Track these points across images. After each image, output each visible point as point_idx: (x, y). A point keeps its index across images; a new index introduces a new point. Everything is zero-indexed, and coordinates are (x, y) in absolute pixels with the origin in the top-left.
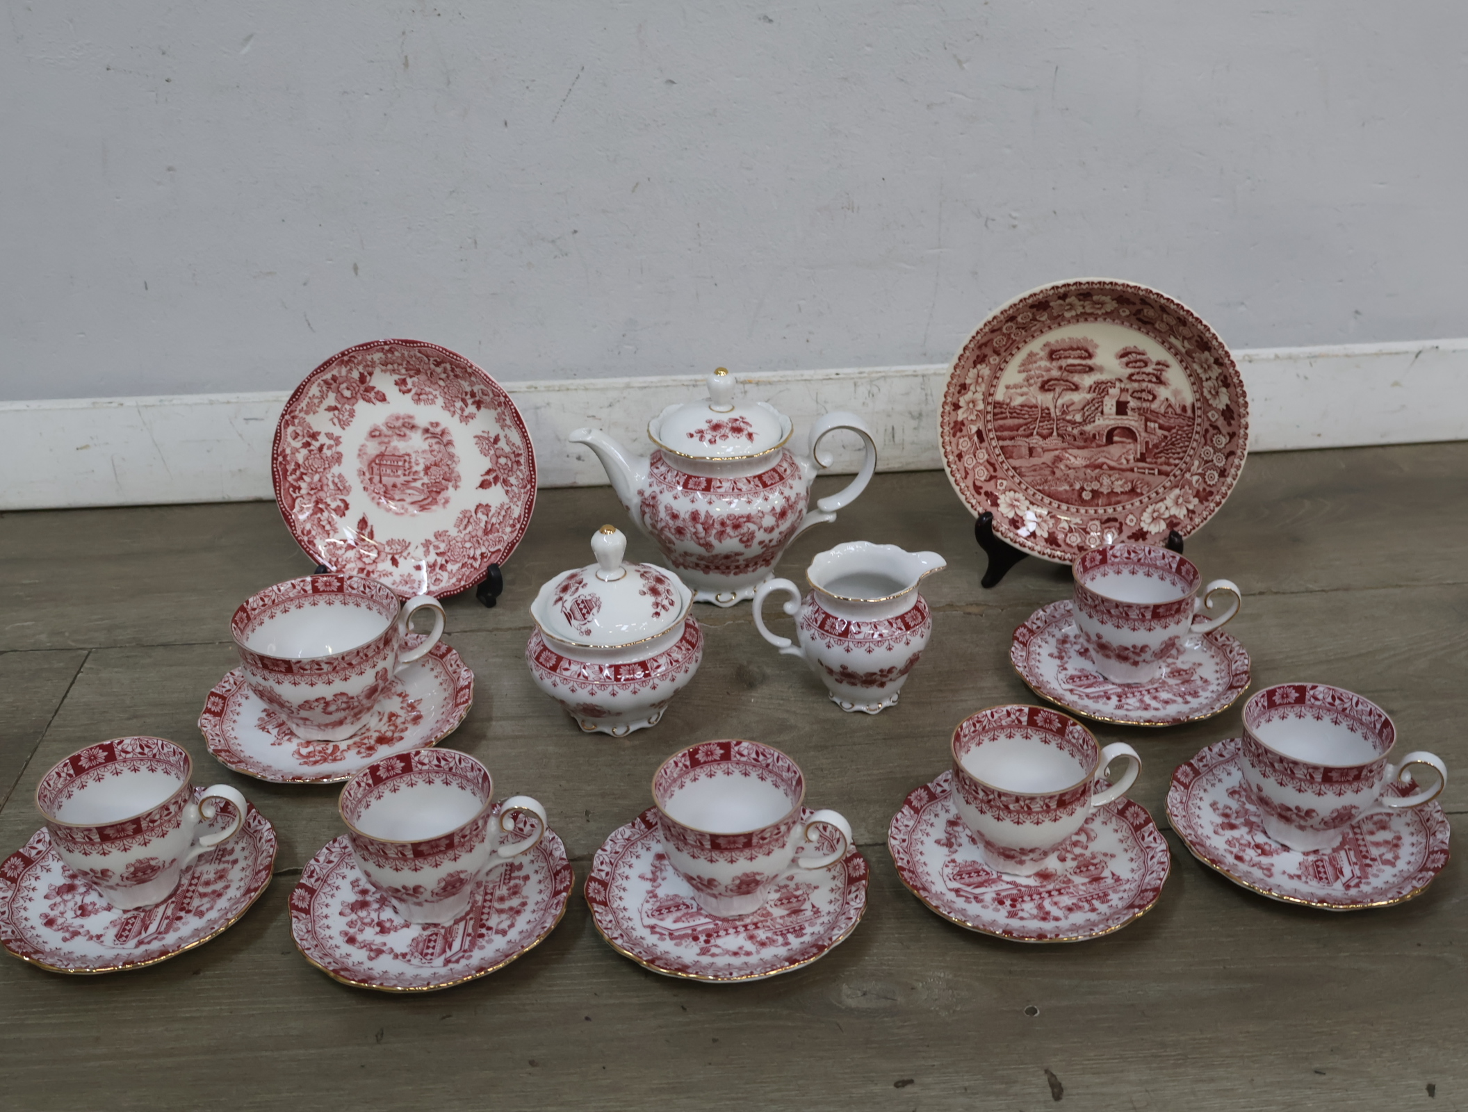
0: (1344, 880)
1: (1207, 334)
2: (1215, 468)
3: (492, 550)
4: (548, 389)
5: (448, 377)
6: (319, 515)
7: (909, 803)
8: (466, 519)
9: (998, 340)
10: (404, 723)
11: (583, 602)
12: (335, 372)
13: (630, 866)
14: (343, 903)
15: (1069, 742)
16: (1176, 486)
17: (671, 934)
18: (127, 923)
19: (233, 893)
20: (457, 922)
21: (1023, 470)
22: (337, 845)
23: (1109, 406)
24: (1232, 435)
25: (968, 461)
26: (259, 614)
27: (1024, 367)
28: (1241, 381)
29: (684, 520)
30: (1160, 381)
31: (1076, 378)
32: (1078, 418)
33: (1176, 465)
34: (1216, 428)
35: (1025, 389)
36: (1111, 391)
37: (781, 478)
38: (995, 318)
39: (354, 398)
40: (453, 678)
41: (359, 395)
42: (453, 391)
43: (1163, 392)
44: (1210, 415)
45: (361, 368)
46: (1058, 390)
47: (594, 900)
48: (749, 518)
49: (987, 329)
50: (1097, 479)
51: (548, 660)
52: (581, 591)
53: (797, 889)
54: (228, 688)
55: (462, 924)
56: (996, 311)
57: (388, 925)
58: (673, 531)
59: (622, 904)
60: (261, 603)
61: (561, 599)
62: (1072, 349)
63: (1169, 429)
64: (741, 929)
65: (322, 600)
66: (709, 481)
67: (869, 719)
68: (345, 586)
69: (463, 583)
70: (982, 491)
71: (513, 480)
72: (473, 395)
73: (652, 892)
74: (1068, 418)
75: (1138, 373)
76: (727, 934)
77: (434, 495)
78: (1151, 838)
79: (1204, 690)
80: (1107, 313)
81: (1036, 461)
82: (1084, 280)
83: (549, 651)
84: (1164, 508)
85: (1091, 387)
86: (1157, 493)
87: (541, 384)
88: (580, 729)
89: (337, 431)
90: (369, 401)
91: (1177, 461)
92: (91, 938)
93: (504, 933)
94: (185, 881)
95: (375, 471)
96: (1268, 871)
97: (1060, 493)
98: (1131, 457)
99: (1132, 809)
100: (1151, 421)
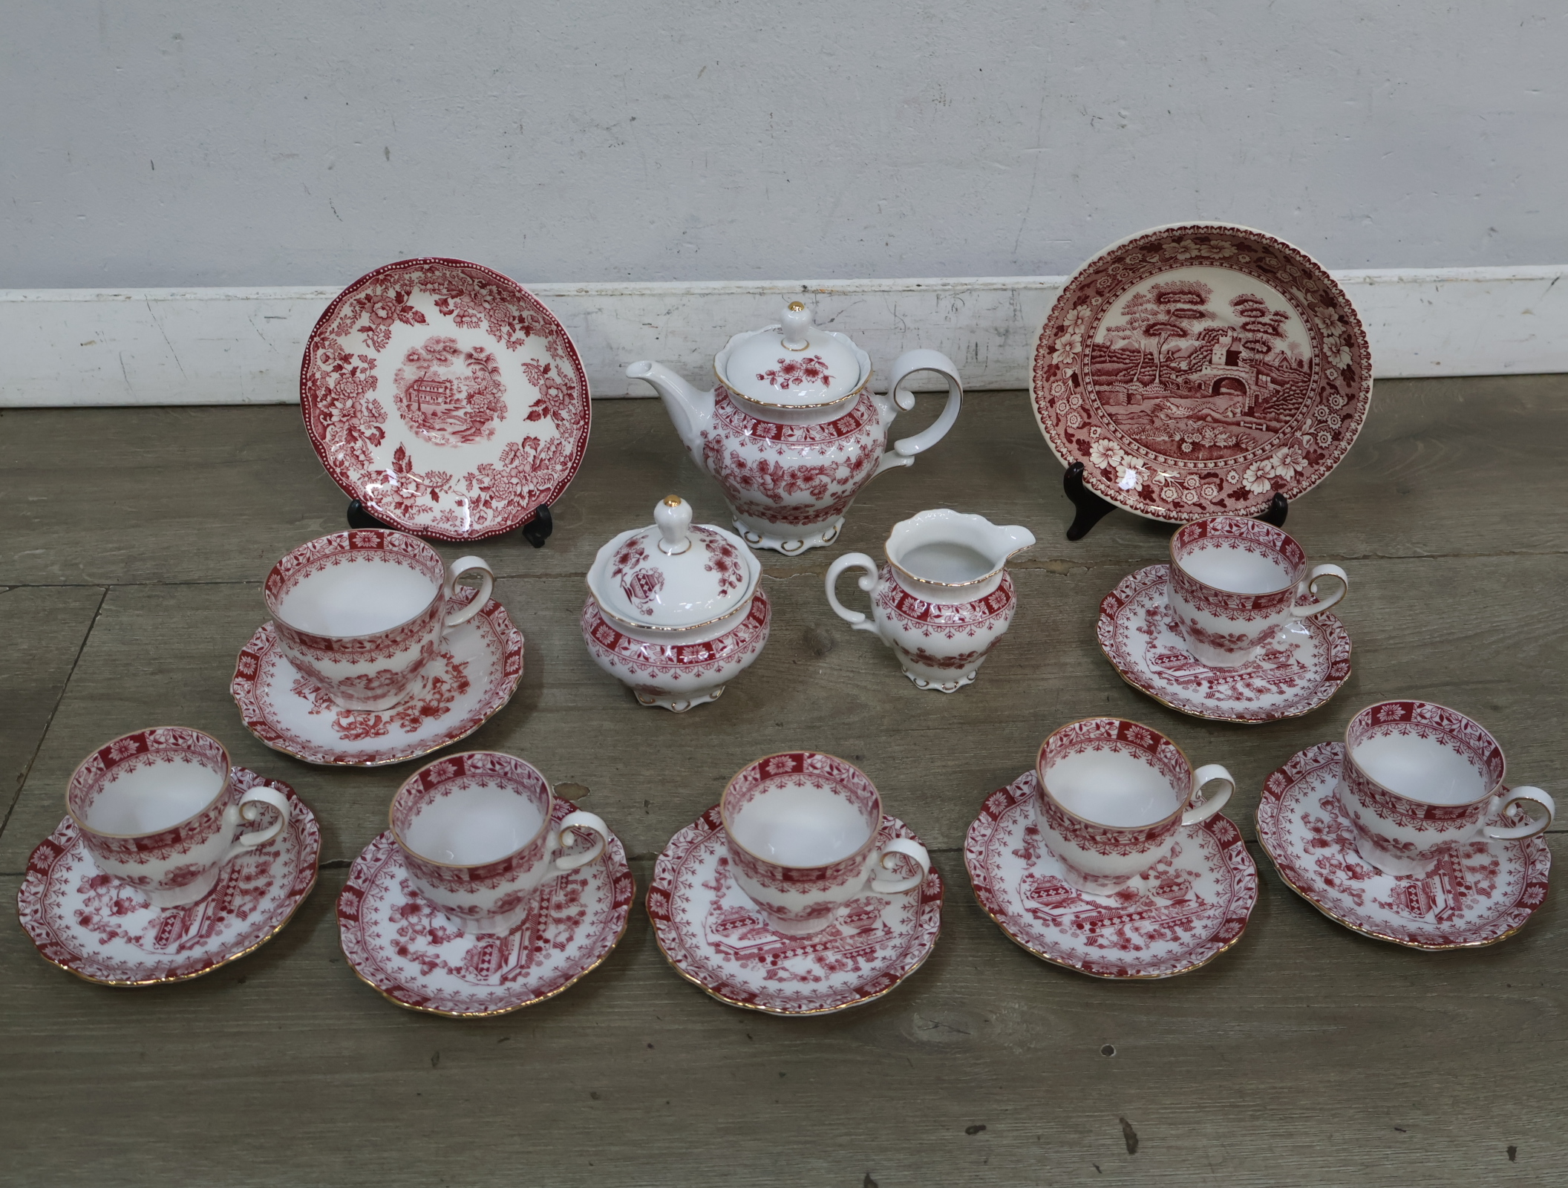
0: (1437, 911)
1: (1334, 291)
2: (1329, 429)
3: (541, 488)
4: (600, 293)
5: (494, 299)
6: (352, 444)
7: (986, 809)
8: (512, 453)
9: (1102, 281)
10: (449, 691)
11: (644, 577)
12: (369, 291)
13: (693, 872)
14: (393, 906)
15: (1160, 760)
16: (1285, 445)
17: (736, 954)
18: (167, 924)
19: (277, 891)
20: (512, 932)
21: (1119, 417)
22: (384, 840)
23: (1219, 355)
24: (1351, 397)
25: (1061, 407)
26: (294, 574)
27: (1128, 311)
28: (1366, 342)
29: (751, 470)
30: (1276, 333)
31: (1185, 324)
32: (1184, 366)
33: (1286, 422)
34: (1333, 387)
35: (1128, 333)
36: (1222, 339)
37: (858, 424)
38: (1101, 259)
39: (390, 318)
40: (501, 640)
41: (395, 315)
42: (499, 315)
43: (1278, 345)
44: (1328, 372)
45: (398, 287)
46: (1164, 335)
47: (656, 915)
48: (822, 470)
49: (1091, 270)
50: (1199, 431)
51: (605, 635)
52: (642, 564)
53: (868, 904)
54: (261, 645)
55: (518, 935)
56: (1103, 252)
57: (440, 933)
58: (738, 479)
59: (685, 917)
60: (296, 562)
61: (619, 571)
62: (1183, 292)
63: (1282, 384)
64: (809, 950)
65: (360, 557)
66: (780, 428)
67: (944, 698)
68: (385, 543)
69: (509, 523)
70: (1074, 439)
71: (564, 414)
72: (521, 320)
73: (716, 903)
74: (1173, 365)
75: (1254, 323)
76: (795, 955)
77: (478, 425)
78: (1239, 859)
79: (1301, 678)
80: (1224, 258)
81: (1134, 408)
82: (1202, 223)
83: (607, 626)
84: (1269, 467)
85: (1200, 334)
86: (1264, 450)
87: (593, 286)
88: (637, 701)
89: (371, 353)
90: (407, 322)
91: (1288, 418)
92: (129, 940)
93: (562, 947)
94: (225, 876)
95: (413, 396)
96: (1358, 897)
97: (1158, 443)
98: (1238, 411)
99: (1221, 824)
100: (1263, 374)
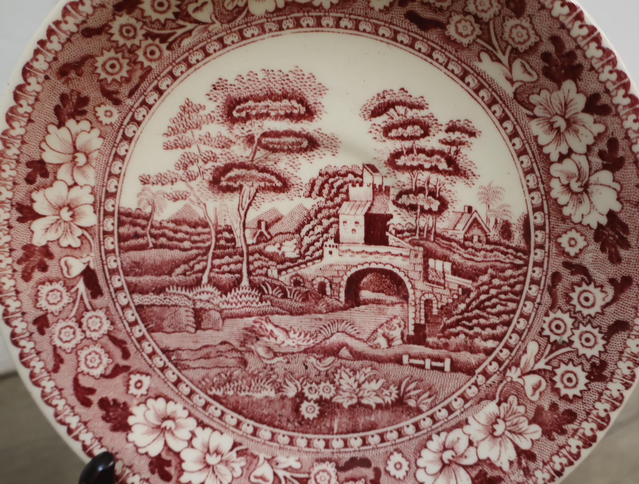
21: (183, 355)
23: (351, 225)
30: (456, 169)
31: (282, 164)
32: (290, 249)
35: (180, 186)
36: (354, 192)
44: (564, 240)
46: (248, 188)
62: (271, 96)
70: (95, 398)
74: (270, 249)
75: (410, 151)
80: (341, 4)
81: (208, 337)
85: (313, 184)
100: (436, 257)
